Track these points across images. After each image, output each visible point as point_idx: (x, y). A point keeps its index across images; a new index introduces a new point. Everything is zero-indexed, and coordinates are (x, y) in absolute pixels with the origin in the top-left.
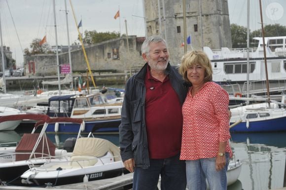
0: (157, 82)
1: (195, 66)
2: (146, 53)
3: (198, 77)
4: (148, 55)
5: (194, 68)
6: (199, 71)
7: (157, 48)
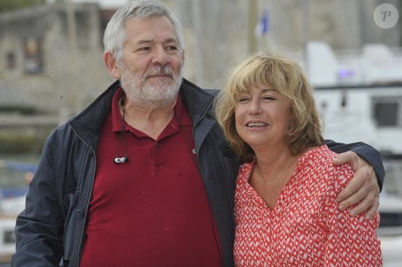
0: (138, 138)
1: (256, 93)
2: (116, 49)
3: (266, 125)
4: (119, 55)
5: (255, 97)
6: (270, 108)
7: (146, 36)
